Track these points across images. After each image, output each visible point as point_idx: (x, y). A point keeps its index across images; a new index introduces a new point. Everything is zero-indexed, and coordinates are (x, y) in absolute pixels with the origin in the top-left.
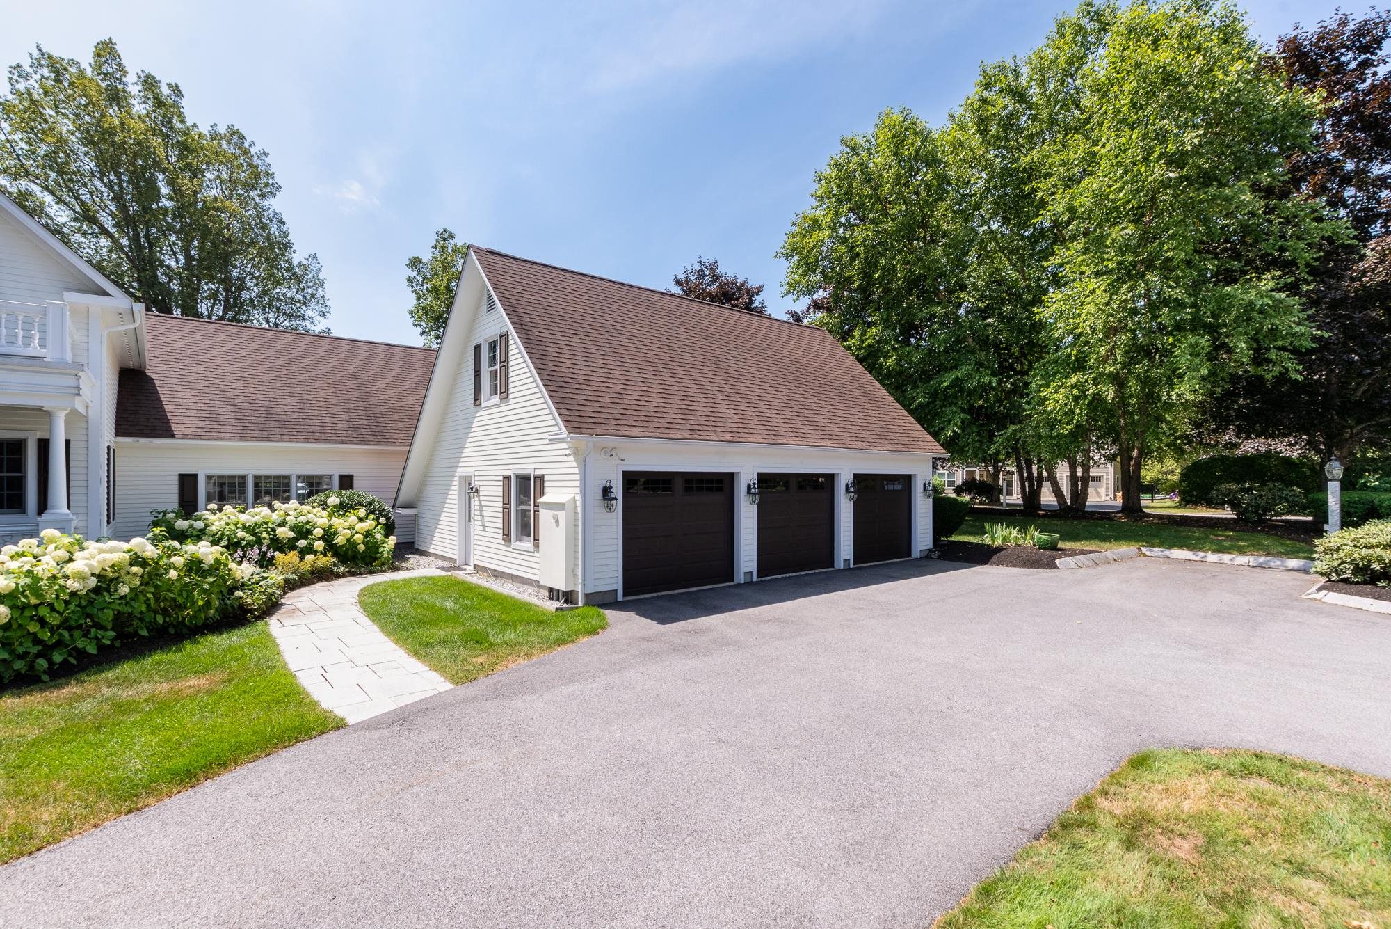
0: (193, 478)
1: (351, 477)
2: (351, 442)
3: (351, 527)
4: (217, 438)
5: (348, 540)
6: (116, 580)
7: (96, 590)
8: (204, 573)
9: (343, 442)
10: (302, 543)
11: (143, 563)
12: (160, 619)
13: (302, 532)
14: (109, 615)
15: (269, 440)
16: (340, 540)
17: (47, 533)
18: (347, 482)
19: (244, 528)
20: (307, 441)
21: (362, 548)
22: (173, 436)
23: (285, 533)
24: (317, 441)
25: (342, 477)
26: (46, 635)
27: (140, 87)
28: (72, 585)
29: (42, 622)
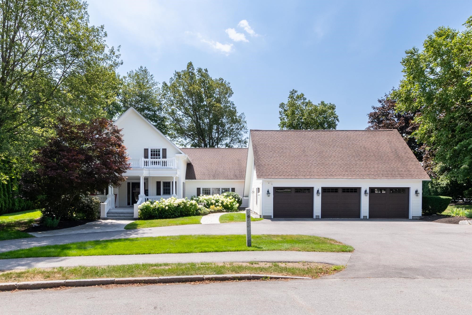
0: (200, 188)
1: (234, 189)
2: (234, 179)
3: (228, 201)
4: (204, 179)
5: (226, 204)
6: (180, 205)
7: (178, 206)
8: (193, 206)
9: (232, 179)
10: (217, 204)
11: (184, 203)
12: (186, 213)
13: (217, 201)
14: (179, 210)
15: (215, 179)
16: (224, 204)
17: (172, 197)
18: (233, 190)
19: (206, 200)
20: (223, 179)
21: (230, 206)
22: (196, 179)
23: (214, 202)
24: (226, 179)
25: (232, 189)
26: (172, 212)
27: (198, 72)
28: (175, 205)
29: (172, 210)
